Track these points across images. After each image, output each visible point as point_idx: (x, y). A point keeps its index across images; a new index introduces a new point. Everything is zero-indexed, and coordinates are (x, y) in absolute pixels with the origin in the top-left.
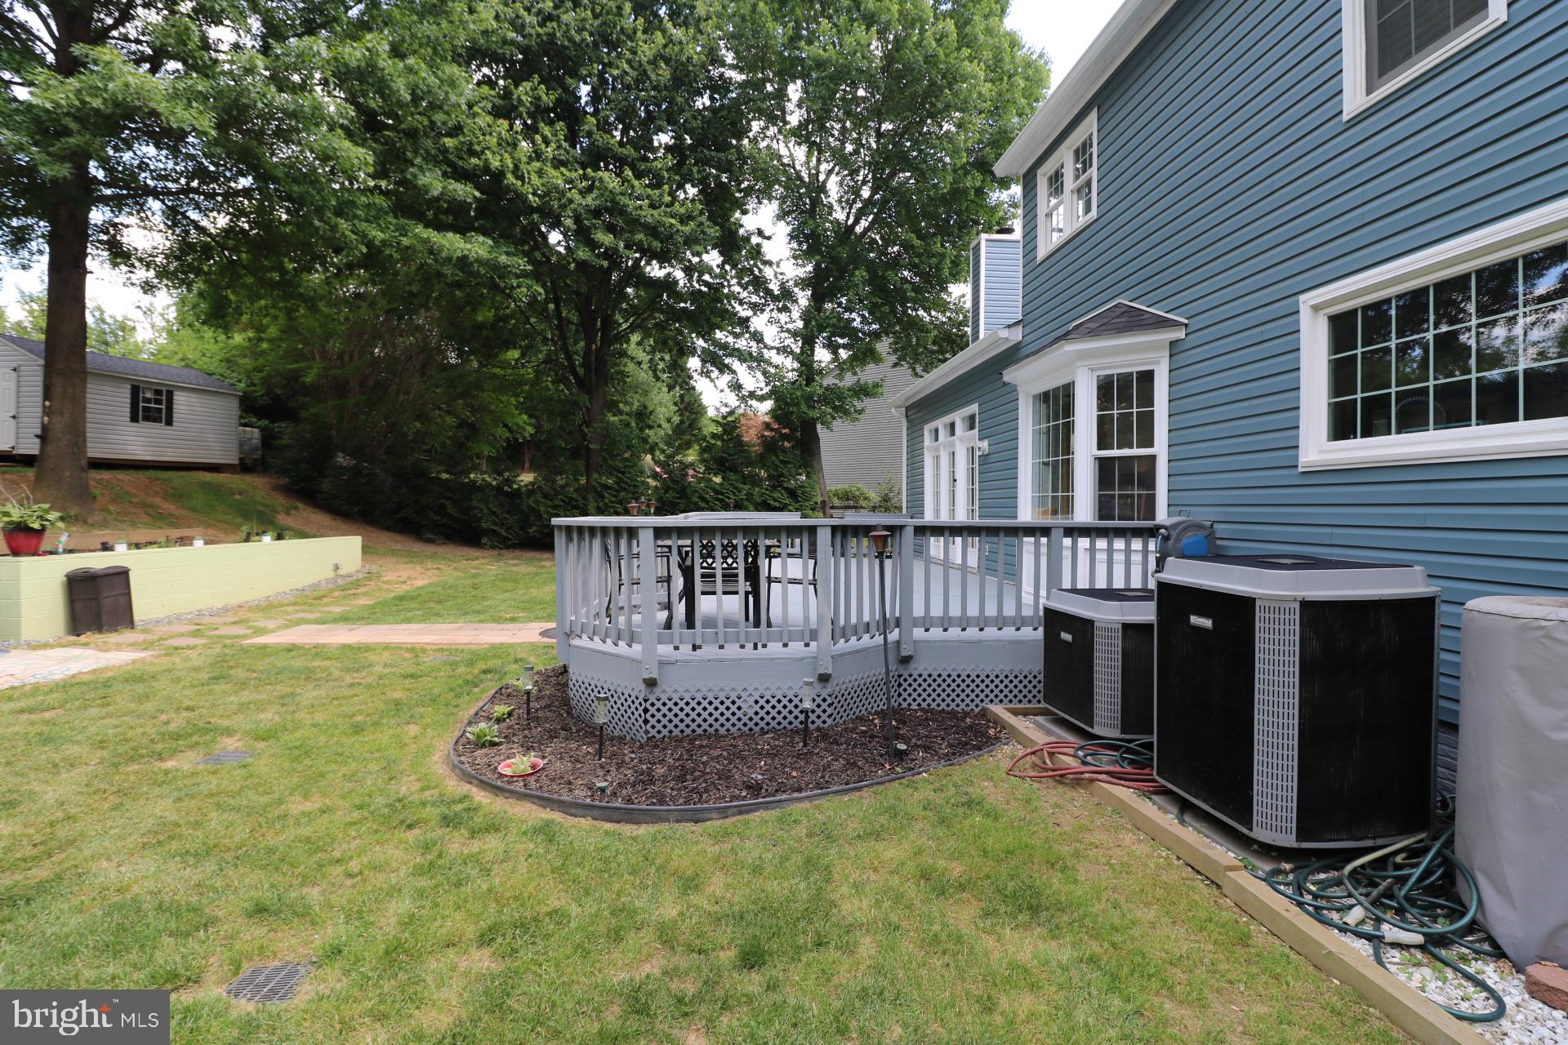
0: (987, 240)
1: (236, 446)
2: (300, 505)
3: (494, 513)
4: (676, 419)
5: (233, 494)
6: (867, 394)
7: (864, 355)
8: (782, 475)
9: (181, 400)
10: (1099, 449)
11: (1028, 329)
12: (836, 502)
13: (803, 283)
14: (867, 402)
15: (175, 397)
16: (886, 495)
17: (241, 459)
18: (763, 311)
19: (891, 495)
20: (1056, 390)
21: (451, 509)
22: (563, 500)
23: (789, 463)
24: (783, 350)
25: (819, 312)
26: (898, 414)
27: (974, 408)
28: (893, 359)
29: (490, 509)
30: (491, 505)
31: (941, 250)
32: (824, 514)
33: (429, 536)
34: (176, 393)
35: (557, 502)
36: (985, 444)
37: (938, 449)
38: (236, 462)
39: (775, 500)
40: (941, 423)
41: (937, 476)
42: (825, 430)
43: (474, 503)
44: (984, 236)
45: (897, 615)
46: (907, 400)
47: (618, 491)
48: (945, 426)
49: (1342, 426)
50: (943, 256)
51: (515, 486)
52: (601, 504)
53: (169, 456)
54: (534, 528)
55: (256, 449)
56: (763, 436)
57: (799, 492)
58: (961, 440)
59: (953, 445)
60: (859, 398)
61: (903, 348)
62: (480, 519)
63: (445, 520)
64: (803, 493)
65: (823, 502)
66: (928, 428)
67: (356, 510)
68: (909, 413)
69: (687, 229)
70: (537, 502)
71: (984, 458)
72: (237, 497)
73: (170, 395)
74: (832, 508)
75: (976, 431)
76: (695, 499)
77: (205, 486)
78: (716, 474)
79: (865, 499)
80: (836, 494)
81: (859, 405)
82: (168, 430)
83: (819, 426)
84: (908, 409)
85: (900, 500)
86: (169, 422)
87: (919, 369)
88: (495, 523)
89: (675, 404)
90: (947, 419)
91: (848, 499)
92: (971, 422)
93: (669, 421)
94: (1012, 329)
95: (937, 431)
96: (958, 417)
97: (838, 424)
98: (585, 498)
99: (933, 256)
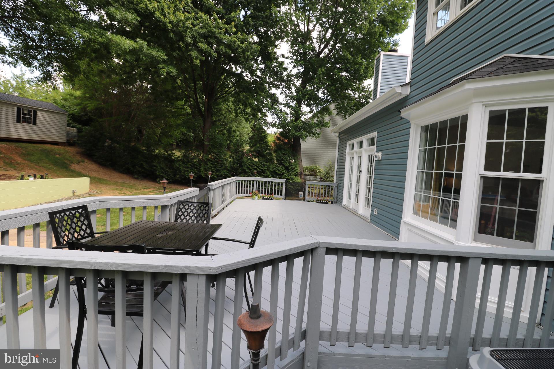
0: (384, 55)
1: (65, 135)
2: (86, 160)
3: (162, 168)
4: (251, 134)
5: (55, 154)
6: (323, 126)
7: (325, 111)
8: (283, 160)
9: (40, 114)
10: (486, 170)
11: (414, 88)
12: (307, 173)
13: (298, 76)
14: (323, 130)
15: (37, 114)
16: (328, 171)
17: (67, 140)
18: (279, 88)
19: (330, 171)
20: (444, 123)
21: (145, 166)
22: (190, 165)
23: (286, 154)
24: (286, 105)
25: (303, 89)
26: (335, 136)
27: (375, 134)
28: (336, 112)
29: (161, 167)
30: (161, 165)
31: (361, 61)
32: (301, 178)
33: (136, 176)
34: (38, 112)
35: (188, 166)
36: (380, 154)
37: (353, 154)
38: (65, 141)
39: (279, 171)
40: (355, 141)
41: (351, 167)
42: (303, 141)
43: (154, 164)
44: (383, 53)
45: (304, 326)
46: (340, 129)
47: (214, 162)
48: (357, 143)
50: (361, 64)
51: (173, 158)
52: (206, 167)
53: (34, 137)
54: (178, 176)
55: (75, 136)
56: (276, 143)
57: (290, 168)
58: (366, 150)
59: (361, 152)
60: (319, 128)
61: (340, 107)
62: (156, 171)
63: (143, 170)
64: (292, 168)
65: (301, 173)
66: (348, 143)
67: (108, 163)
68: (341, 136)
69: (244, 46)
70: (180, 165)
71: (378, 162)
72: (57, 156)
73: (35, 113)
74: (304, 175)
75: (375, 147)
76: (245, 168)
77: (43, 151)
78: (255, 158)
79: (319, 172)
80: (307, 169)
81: (318, 130)
82: (34, 127)
83: (301, 140)
84: (340, 134)
85: (334, 174)
86: (35, 123)
87: (347, 116)
88: (162, 173)
89: (251, 128)
90: (359, 139)
91: (312, 172)
92: (372, 142)
93: (248, 134)
94: (405, 87)
95: (353, 145)
96: (365, 139)
97: (309, 138)
98: (200, 165)
99: (357, 64)
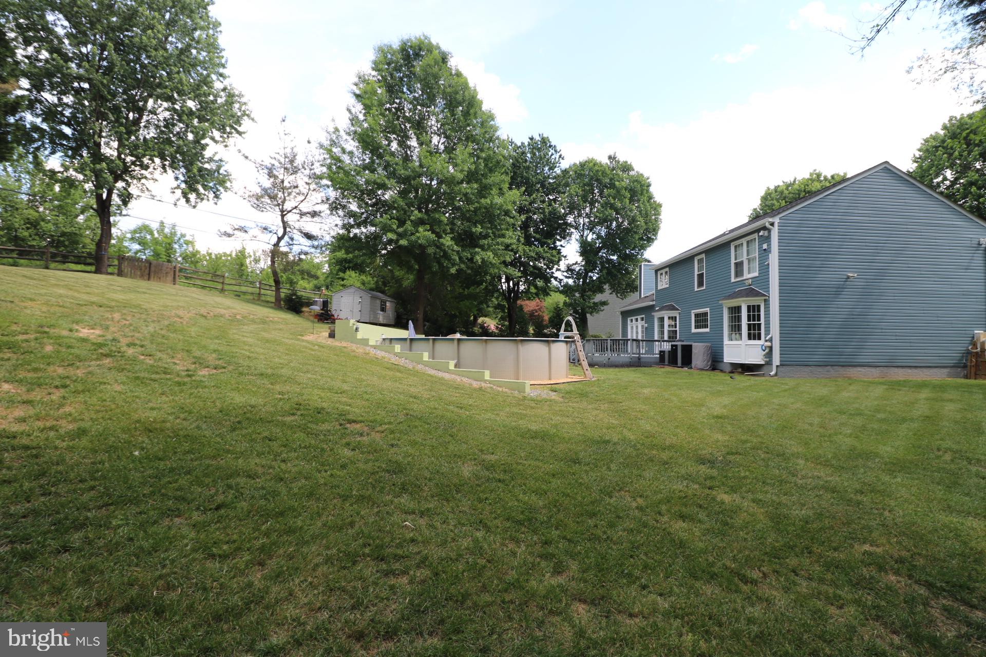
1: (394, 318)
9: (387, 305)
14: (605, 307)
26: (620, 314)
34: (387, 302)
37: (632, 325)
38: (394, 324)
40: (634, 318)
46: (622, 310)
49: (696, 327)
53: (385, 322)
58: (640, 322)
59: (637, 323)
66: (629, 319)
68: (623, 314)
71: (646, 328)
75: (644, 322)
81: (602, 308)
82: (385, 314)
86: (385, 311)
92: (642, 319)
95: (632, 320)
96: (639, 317)
